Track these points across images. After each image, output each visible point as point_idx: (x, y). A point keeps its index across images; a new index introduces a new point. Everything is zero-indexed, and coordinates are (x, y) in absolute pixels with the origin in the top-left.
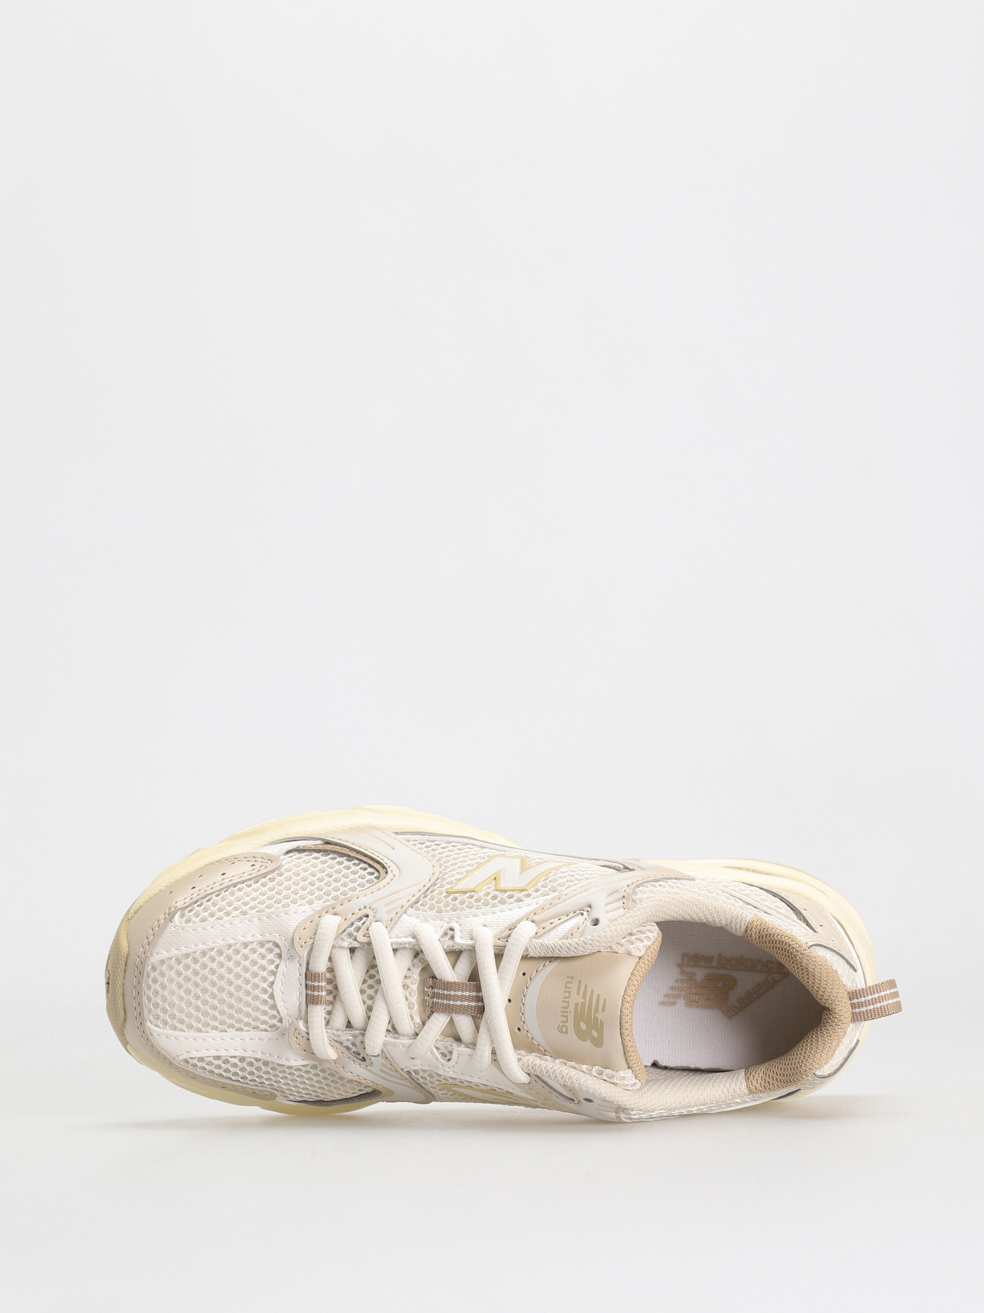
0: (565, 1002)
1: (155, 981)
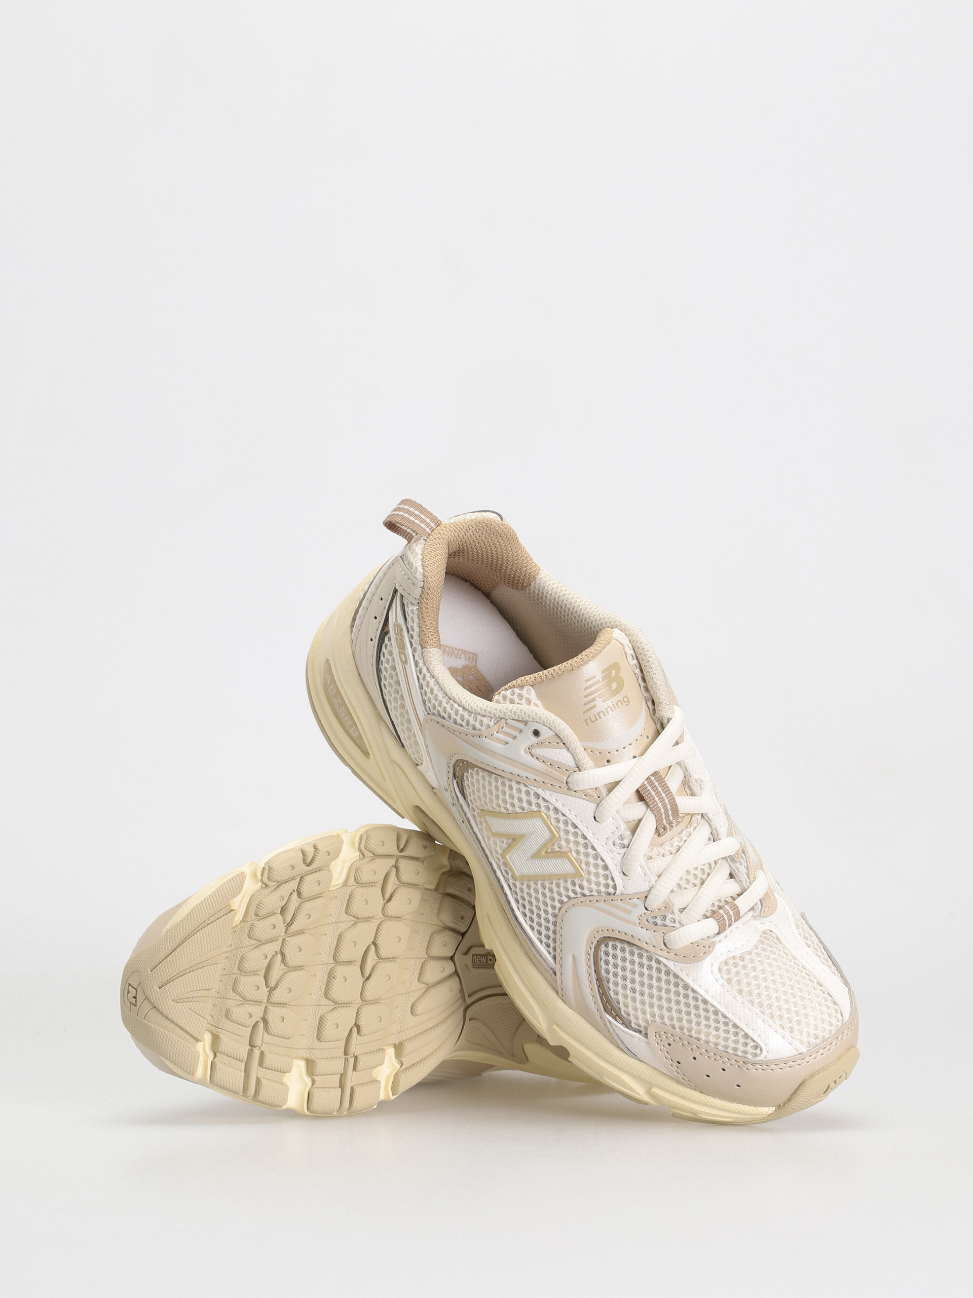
0: (607, 712)
1: (817, 1037)
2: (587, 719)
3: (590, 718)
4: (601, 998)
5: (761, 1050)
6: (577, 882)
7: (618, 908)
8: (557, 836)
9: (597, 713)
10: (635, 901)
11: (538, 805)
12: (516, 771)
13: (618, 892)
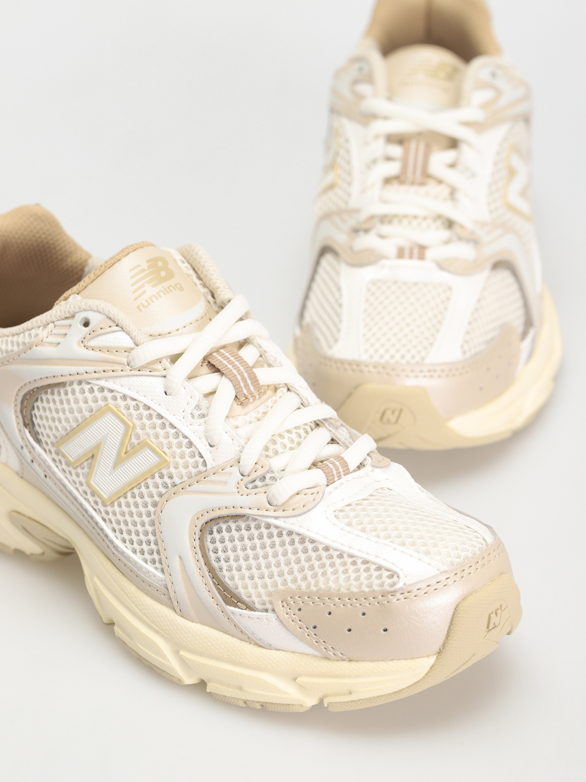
0: (160, 296)
2: (139, 306)
3: (142, 304)
4: (218, 589)
5: (398, 577)
6: (165, 472)
7: (213, 482)
8: (131, 424)
9: (149, 298)
10: (228, 469)
11: (105, 399)
12: (74, 369)
13: (209, 466)
